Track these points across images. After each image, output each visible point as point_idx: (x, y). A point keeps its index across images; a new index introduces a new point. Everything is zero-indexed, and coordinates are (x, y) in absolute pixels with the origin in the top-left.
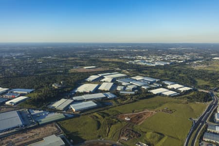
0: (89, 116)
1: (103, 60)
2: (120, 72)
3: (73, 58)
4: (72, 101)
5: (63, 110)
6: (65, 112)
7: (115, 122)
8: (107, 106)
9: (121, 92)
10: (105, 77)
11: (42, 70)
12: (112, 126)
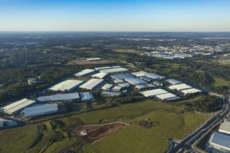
0: (35, 126)
1: (117, 51)
2: (123, 66)
3: (85, 48)
4: (34, 101)
5: (11, 115)
6: (12, 117)
7: (64, 137)
8: (73, 111)
9: (104, 93)
10: (101, 71)
11: (39, 61)
12: (54, 143)
